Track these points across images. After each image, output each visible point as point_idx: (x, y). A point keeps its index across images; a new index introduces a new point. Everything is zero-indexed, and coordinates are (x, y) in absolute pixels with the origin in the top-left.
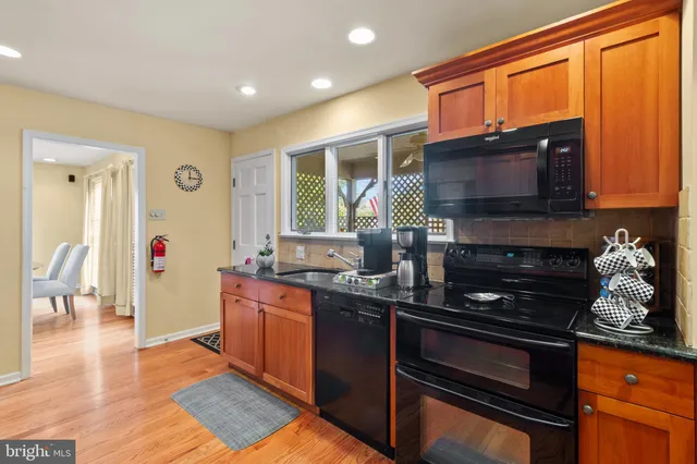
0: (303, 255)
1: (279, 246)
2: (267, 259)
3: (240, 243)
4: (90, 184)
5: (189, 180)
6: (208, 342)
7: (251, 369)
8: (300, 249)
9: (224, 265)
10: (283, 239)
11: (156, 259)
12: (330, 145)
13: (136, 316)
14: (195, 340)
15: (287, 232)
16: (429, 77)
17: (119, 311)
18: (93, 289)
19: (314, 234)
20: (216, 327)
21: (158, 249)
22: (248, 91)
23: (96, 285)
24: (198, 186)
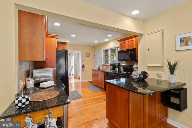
0: (105, 68)
1: (102, 66)
2: (99, 68)
3: (96, 66)
4: (72, 56)
5: (88, 55)
6: (91, 82)
7: (97, 85)
8: (105, 67)
9: (93, 69)
10: (102, 65)
11: (83, 68)
12: (109, 49)
13: (80, 78)
14: (89, 82)
15: (103, 64)
16: (120, 41)
17: (77, 77)
18: (73, 74)
19: (107, 64)
20: (92, 80)
21: (83, 66)
22: (96, 42)
23: (73, 73)
24: (89, 56)
